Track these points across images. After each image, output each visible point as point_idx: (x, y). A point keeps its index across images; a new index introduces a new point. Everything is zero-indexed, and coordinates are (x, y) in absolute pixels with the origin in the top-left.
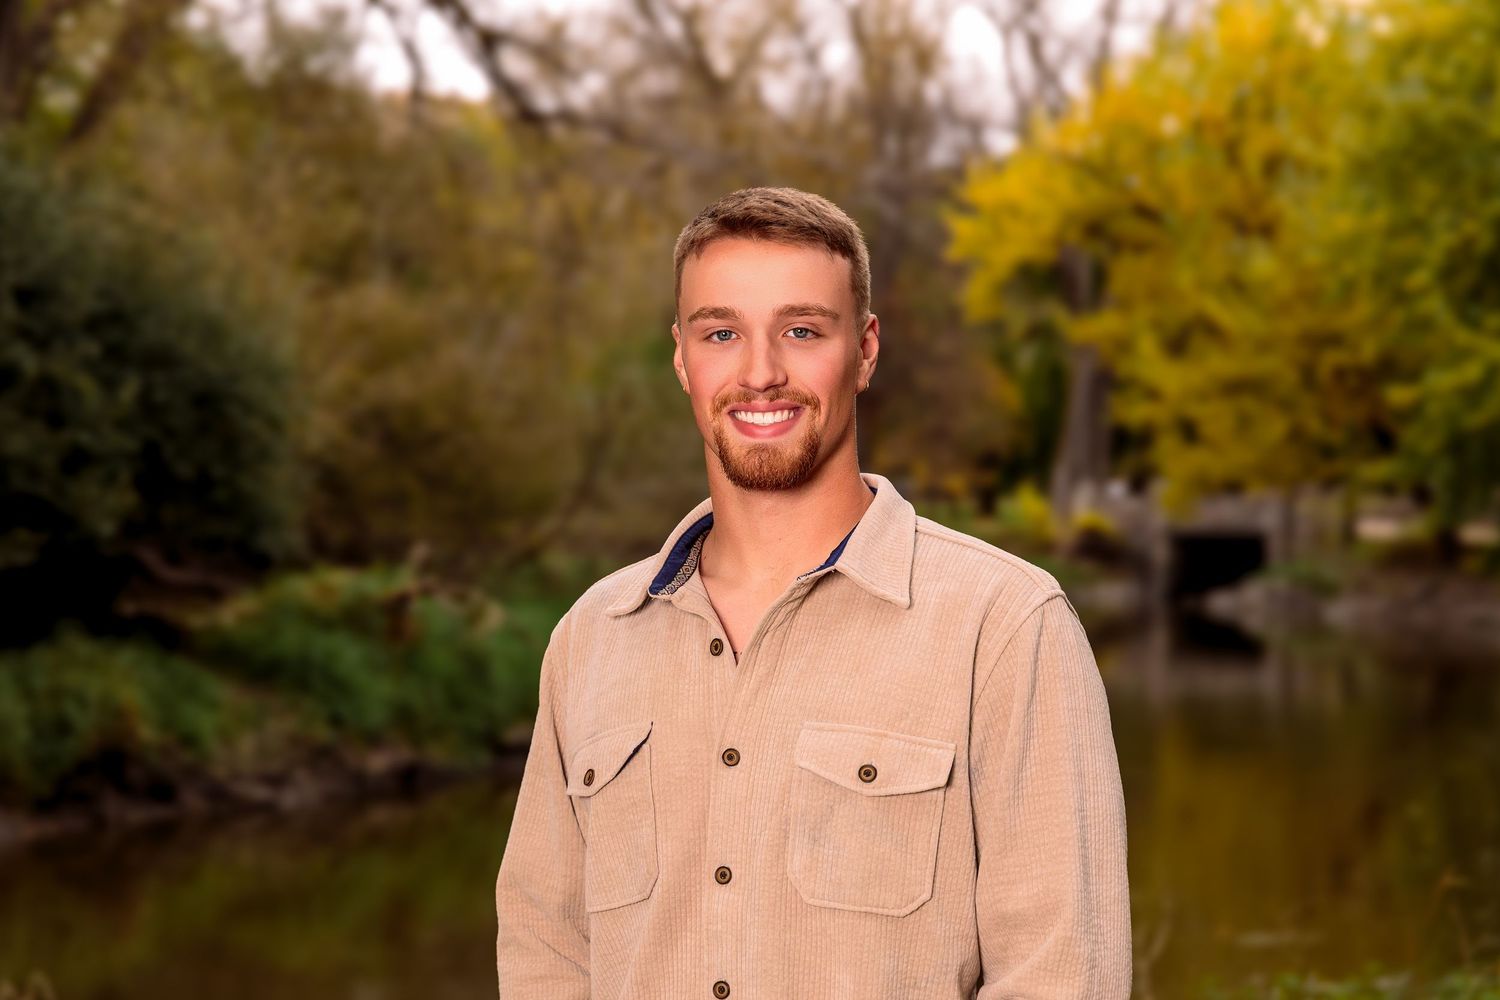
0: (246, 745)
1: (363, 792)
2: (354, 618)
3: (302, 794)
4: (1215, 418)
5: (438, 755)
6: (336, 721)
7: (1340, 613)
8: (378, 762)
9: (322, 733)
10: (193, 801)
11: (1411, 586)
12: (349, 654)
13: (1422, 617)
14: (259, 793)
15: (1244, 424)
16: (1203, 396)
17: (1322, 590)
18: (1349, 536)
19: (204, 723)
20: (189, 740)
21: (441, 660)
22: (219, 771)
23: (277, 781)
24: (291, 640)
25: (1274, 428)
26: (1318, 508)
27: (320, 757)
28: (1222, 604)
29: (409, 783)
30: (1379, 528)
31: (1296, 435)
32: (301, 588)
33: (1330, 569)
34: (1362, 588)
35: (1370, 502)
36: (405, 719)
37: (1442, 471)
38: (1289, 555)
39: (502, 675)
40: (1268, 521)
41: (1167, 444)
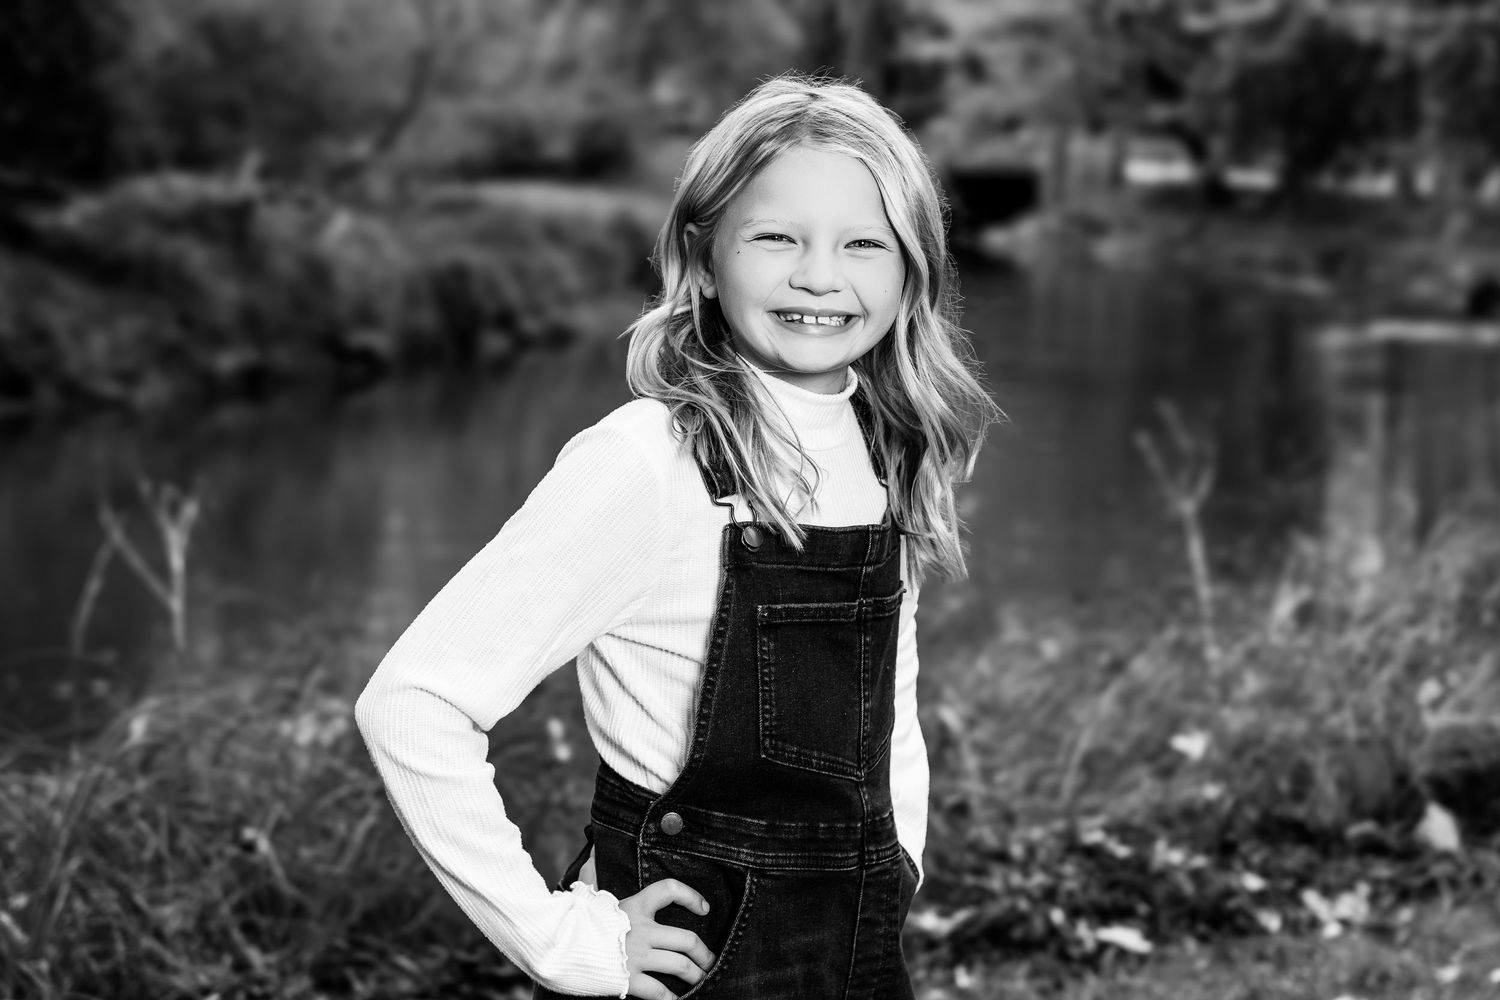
0: (98, 344)
1: (211, 391)
2: (199, 220)
3: (154, 391)
4: (1003, 56)
5: (283, 357)
6: (186, 321)
7: (1110, 250)
9: (171, 332)
10: (46, 397)
11: (1177, 225)
12: (196, 256)
13: (1187, 255)
14: (110, 389)
15: (1032, 63)
16: (991, 34)
17: (1093, 228)
18: (1116, 178)
19: (57, 319)
20: (40, 336)
21: (284, 264)
22: (73, 365)
23: (129, 378)
24: (139, 239)
25: (1061, 68)
26: (1087, 151)
27: (169, 356)
28: (997, 239)
29: (255, 384)
30: (1146, 170)
31: (1080, 77)
32: (147, 189)
33: (1100, 206)
34: (1131, 226)
35: (1138, 145)
37: (1227, 112)
38: (1060, 196)
39: (344, 281)
40: (1041, 160)
41: (955, 82)
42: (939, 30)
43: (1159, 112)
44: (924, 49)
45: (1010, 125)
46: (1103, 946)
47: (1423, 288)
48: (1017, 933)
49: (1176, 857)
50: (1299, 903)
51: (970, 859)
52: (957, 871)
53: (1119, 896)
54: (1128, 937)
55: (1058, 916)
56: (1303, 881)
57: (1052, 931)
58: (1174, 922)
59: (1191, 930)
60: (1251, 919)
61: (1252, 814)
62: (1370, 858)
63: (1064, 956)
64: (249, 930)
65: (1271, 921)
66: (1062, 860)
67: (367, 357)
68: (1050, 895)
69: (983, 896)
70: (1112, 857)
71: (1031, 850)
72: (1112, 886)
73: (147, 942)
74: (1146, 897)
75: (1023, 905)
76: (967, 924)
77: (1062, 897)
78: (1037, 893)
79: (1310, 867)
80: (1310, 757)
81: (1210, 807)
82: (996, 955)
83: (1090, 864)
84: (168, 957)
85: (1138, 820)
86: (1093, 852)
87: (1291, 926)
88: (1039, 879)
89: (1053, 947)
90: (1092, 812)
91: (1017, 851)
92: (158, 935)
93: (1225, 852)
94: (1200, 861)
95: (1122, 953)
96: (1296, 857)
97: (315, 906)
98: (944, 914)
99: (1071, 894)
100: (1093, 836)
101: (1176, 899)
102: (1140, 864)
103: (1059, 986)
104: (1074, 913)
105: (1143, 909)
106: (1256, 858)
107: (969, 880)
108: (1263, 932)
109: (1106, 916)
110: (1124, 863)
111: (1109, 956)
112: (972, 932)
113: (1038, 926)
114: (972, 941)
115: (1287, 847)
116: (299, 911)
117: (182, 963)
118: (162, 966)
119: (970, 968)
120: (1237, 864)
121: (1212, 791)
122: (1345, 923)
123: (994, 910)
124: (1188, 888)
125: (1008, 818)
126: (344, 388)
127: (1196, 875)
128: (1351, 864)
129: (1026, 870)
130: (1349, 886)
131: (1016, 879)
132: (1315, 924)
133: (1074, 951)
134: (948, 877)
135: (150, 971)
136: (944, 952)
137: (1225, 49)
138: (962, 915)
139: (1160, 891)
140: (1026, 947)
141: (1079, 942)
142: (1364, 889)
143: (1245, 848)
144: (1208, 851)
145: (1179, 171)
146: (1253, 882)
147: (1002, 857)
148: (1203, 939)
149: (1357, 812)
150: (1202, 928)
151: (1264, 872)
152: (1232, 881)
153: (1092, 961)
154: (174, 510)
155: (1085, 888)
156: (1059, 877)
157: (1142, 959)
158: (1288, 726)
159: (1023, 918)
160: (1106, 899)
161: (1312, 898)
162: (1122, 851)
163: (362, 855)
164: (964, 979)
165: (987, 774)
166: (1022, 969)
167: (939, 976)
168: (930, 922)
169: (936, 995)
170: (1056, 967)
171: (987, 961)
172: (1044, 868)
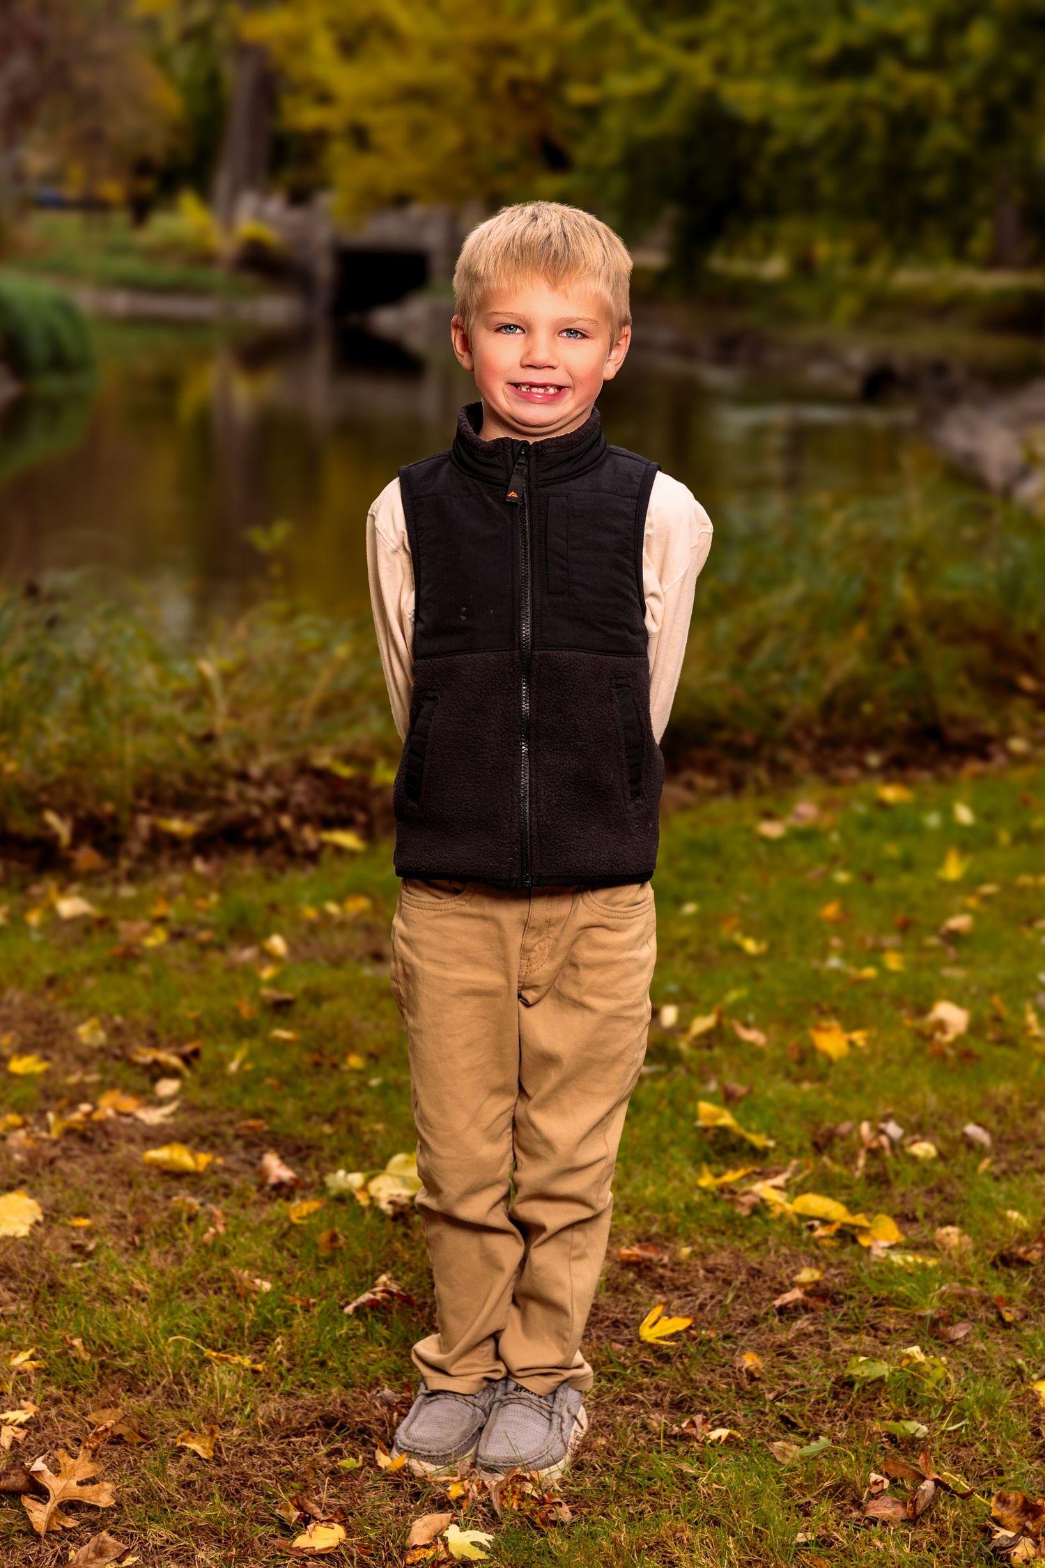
4: (388, 125)
15: (418, 133)
16: (378, 103)
25: (449, 136)
28: (386, 320)
31: (468, 147)
37: (616, 187)
40: (433, 237)
41: (339, 151)
42: (324, 98)
43: (552, 182)
44: (308, 117)
45: (401, 201)
46: (323, 845)
47: (818, 373)
48: (250, 833)
51: (213, 777)
52: (202, 786)
53: (343, 809)
54: (347, 839)
55: (286, 821)
57: (281, 833)
63: (290, 853)
66: (294, 780)
68: (281, 806)
69: (221, 802)
70: (338, 778)
72: (336, 800)
74: (364, 808)
75: (256, 811)
76: (209, 824)
77: (292, 807)
78: (269, 803)
82: (231, 849)
83: (318, 783)
85: (363, 750)
86: (322, 775)
88: (271, 793)
89: (279, 846)
90: (320, 743)
91: (255, 770)
95: (339, 850)
98: (186, 818)
99: (299, 806)
100: (324, 759)
102: (362, 783)
103: (282, 870)
104: (302, 820)
105: (361, 817)
107: (212, 793)
109: (328, 823)
110: (348, 782)
111: (326, 855)
112: (209, 832)
113: (269, 827)
114: (211, 839)
119: (207, 858)
123: (229, 814)
125: (250, 748)
129: (260, 785)
131: (252, 793)
133: (298, 848)
134: (195, 791)
136: (187, 849)
137: (613, 122)
138: (202, 817)
139: (374, 804)
140: (260, 845)
141: (304, 843)
147: (243, 777)
153: (312, 857)
155: (313, 801)
156: (289, 793)
157: (353, 854)
159: (255, 821)
160: (331, 811)
162: (345, 772)
164: (199, 866)
165: (235, 714)
166: (249, 859)
167: (179, 865)
168: (176, 825)
169: (175, 879)
170: (281, 859)
171: (223, 855)
172: (279, 785)
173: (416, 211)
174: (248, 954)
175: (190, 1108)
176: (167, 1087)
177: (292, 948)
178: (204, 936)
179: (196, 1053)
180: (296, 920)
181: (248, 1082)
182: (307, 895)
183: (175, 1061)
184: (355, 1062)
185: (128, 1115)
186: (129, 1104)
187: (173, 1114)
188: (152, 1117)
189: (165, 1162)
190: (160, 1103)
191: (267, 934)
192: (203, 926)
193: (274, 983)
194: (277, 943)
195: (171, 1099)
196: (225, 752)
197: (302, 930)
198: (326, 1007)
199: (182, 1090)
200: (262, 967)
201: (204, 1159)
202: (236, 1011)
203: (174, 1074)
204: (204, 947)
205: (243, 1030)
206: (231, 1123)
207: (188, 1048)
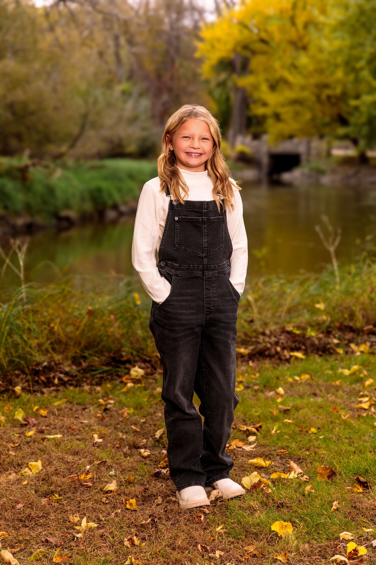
1: (16, 231)
2: (9, 173)
4: (287, 112)
7: (326, 180)
8: (20, 222)
9: (2, 211)
11: (350, 171)
12: (9, 185)
13: (353, 181)
15: (297, 115)
16: (283, 105)
17: (320, 172)
18: (329, 154)
21: (39, 188)
25: (307, 116)
26: (318, 145)
28: (286, 177)
29: (30, 228)
30: (338, 152)
31: (313, 119)
33: (323, 165)
34: (333, 172)
35: (336, 143)
36: (28, 208)
37: (365, 130)
38: (308, 161)
39: (59, 193)
40: (302, 149)
41: (270, 122)
42: (265, 104)
43: (341, 131)
44: (259, 111)
45: (291, 137)
46: (291, 356)
48: (267, 353)
49: (313, 334)
50: (349, 347)
51: (254, 334)
52: (251, 337)
53: (297, 345)
54: (299, 355)
55: (279, 349)
56: (350, 341)
57: (277, 353)
58: (312, 352)
59: (317, 353)
60: (334, 350)
61: (337, 324)
62: (370, 336)
63: (280, 359)
64: (54, 349)
65: (341, 351)
66: (280, 335)
67: (67, 219)
68: (277, 343)
69: (258, 342)
70: (295, 334)
71: (271, 333)
72: (294, 342)
73: (28, 349)
74: (304, 344)
75: (269, 345)
76: (253, 350)
77: (280, 344)
78: (273, 343)
79: (353, 338)
80: (354, 308)
81: (324, 322)
82: (261, 358)
83: (289, 336)
84: (33, 352)
85: (303, 325)
86: (289, 333)
87: (347, 353)
88: (273, 339)
89: (277, 357)
90: (289, 323)
91: (267, 332)
92: (30, 347)
93: (328, 333)
94: (321, 335)
95: (297, 358)
96: (349, 336)
97: (72, 343)
98: (247, 348)
99: (283, 343)
100: (290, 328)
101: (313, 345)
102: (304, 336)
103: (278, 365)
104: (284, 348)
105: (303, 347)
106: (337, 335)
107: (254, 339)
108: (338, 354)
109: (292, 350)
110: (298, 335)
111: (293, 359)
112: (254, 353)
113: (273, 351)
114: (254, 355)
115: (347, 333)
116: (66, 344)
117: (37, 355)
118: (31, 355)
119: (253, 361)
120: (332, 336)
121: (324, 317)
122: (362, 352)
123: (260, 346)
124: (316, 342)
125: (266, 324)
126: (60, 230)
127: (320, 339)
128: (365, 337)
129: (270, 337)
130: (365, 342)
131: (267, 339)
132: (353, 352)
133: (283, 358)
134: (248, 339)
135: (29, 356)
136: (246, 358)
137: (363, 110)
139: (308, 343)
140: (271, 356)
141: (285, 356)
142: (368, 344)
143: (334, 332)
144: (323, 333)
145: (352, 152)
146: (336, 341)
147: (264, 334)
148: (321, 356)
149: (368, 323)
150: (320, 353)
151: (339, 339)
152: (330, 341)
153: (288, 361)
154: (20, 248)
155: (287, 342)
156: (279, 339)
157: (302, 359)
158: (349, 301)
159: (269, 349)
160: (293, 345)
161: (353, 346)
162: (298, 332)
163: (83, 330)
164: (251, 363)
165: (260, 313)
166: (267, 361)
167: (244, 364)
168: (242, 350)
169: (244, 368)
170: (278, 361)
171: (258, 360)
172: (275, 337)
173: (296, 140)
174: (271, 393)
175: (260, 446)
176: (252, 438)
177: (286, 392)
178: (256, 387)
179: (260, 427)
180: (286, 383)
181: (279, 437)
182: (288, 373)
183: (254, 430)
184: (313, 430)
185: (240, 448)
186: (240, 444)
187: (255, 447)
188: (248, 448)
189: (256, 464)
190: (250, 444)
191: (278, 388)
192: (255, 384)
193: (281, 403)
194: (281, 390)
195: (254, 442)
196: (257, 326)
197: (288, 386)
198: (301, 412)
199: (257, 439)
200: (277, 398)
201: (268, 463)
202: (271, 413)
203: (254, 434)
204: (256, 391)
205: (275, 419)
206: (275, 450)
207: (258, 425)
